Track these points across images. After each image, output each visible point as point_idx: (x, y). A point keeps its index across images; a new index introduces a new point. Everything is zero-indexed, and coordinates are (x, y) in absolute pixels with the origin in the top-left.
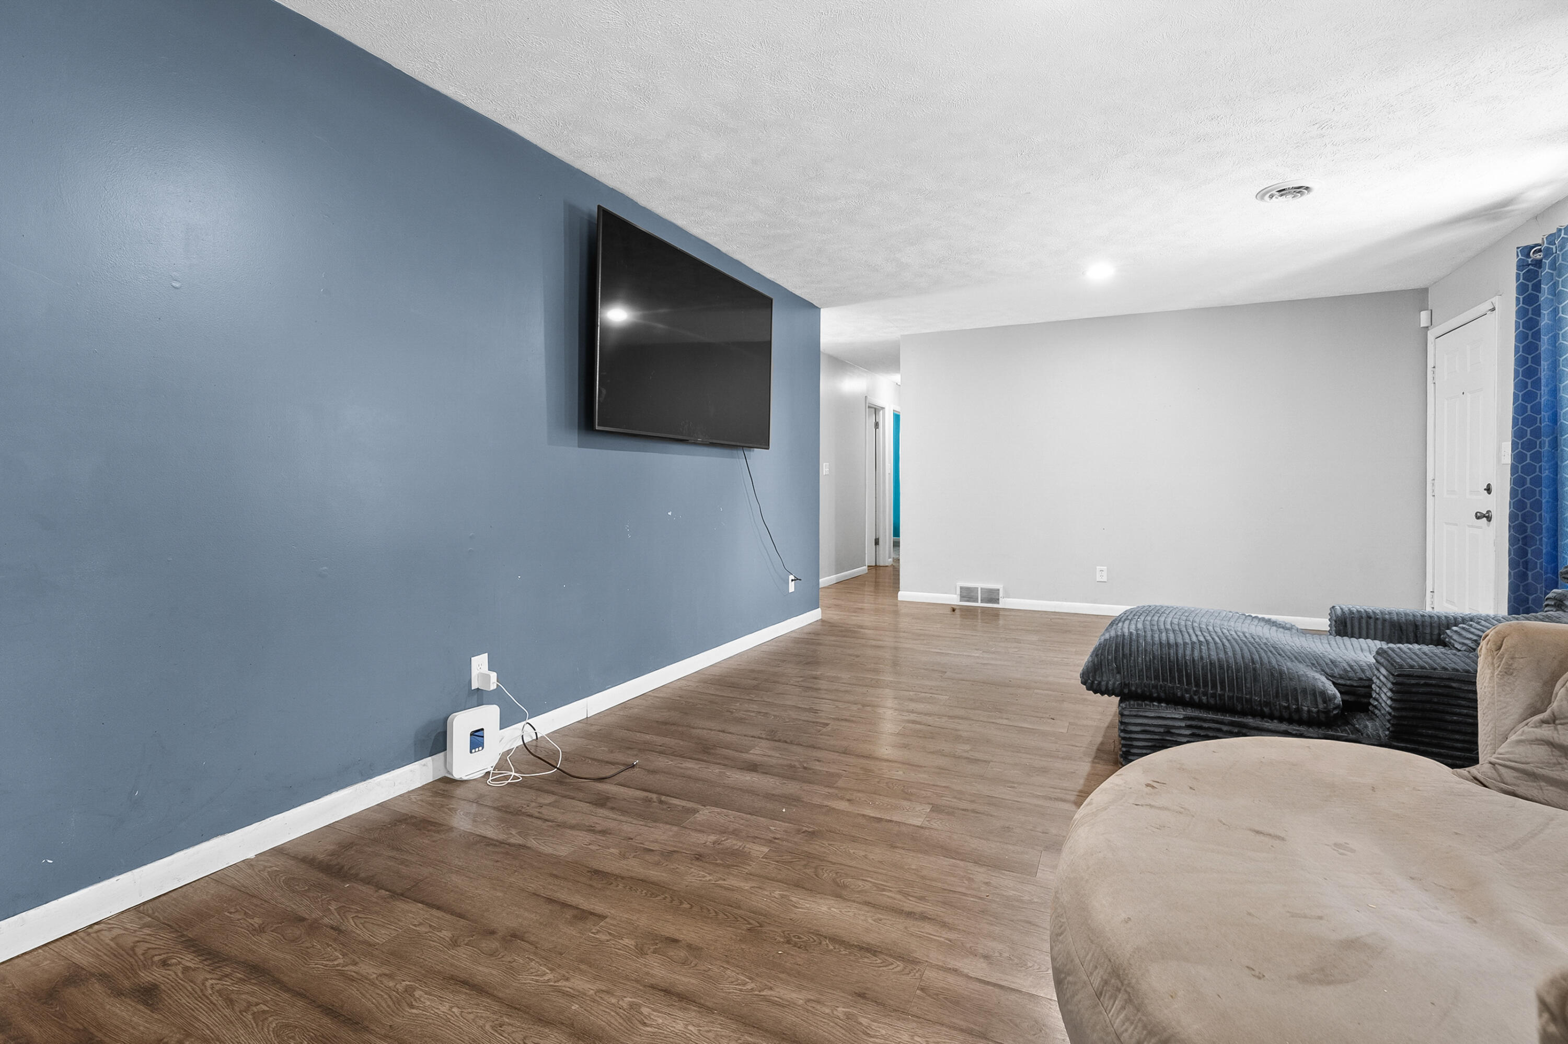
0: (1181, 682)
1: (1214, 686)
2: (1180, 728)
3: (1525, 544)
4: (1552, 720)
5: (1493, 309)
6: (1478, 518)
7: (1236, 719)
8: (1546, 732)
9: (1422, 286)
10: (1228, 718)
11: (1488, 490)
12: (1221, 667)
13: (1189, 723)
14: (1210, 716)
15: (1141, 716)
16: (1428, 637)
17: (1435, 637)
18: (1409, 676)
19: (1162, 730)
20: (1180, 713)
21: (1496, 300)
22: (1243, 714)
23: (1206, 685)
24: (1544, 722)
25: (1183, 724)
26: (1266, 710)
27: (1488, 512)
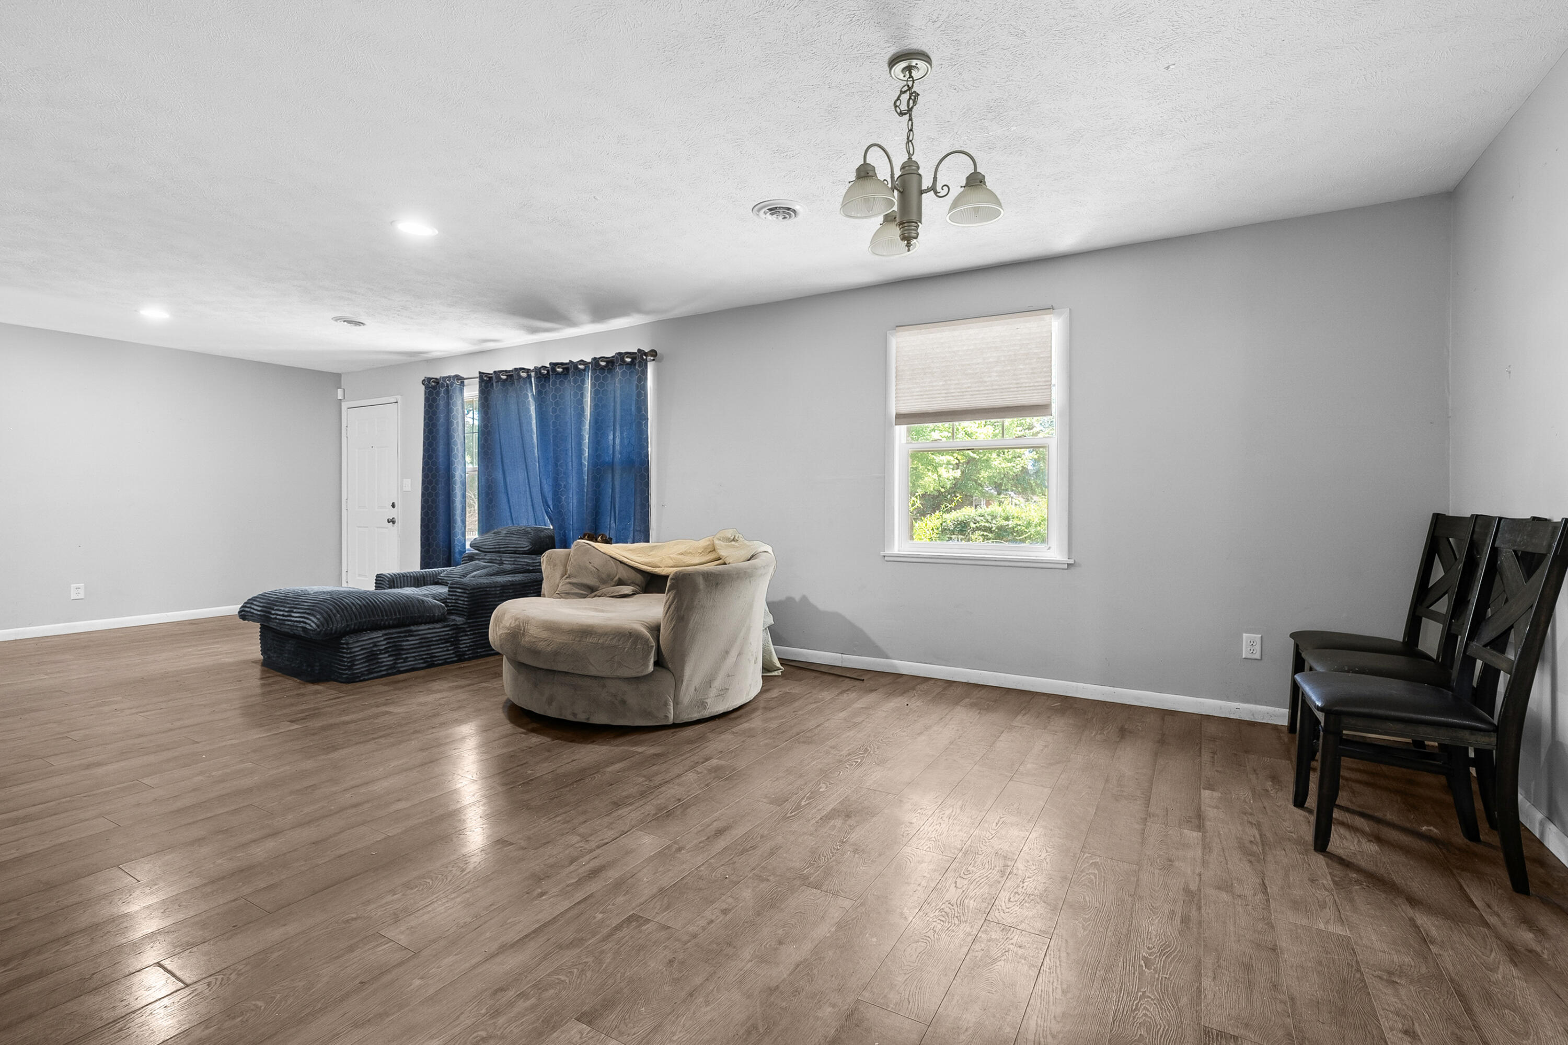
0: (378, 616)
1: (396, 614)
2: (381, 641)
3: (429, 534)
4: (569, 577)
5: (397, 402)
6: (389, 522)
7: (406, 629)
8: (568, 580)
9: (339, 372)
10: (403, 629)
11: (393, 506)
12: (395, 603)
13: (385, 637)
14: (394, 631)
15: (360, 641)
16: (429, 582)
17: (432, 582)
18: (474, 589)
19: (371, 645)
20: (380, 633)
21: (399, 398)
22: (409, 625)
23: (391, 615)
24: (567, 578)
25: (382, 639)
26: (420, 620)
27: (393, 518)
